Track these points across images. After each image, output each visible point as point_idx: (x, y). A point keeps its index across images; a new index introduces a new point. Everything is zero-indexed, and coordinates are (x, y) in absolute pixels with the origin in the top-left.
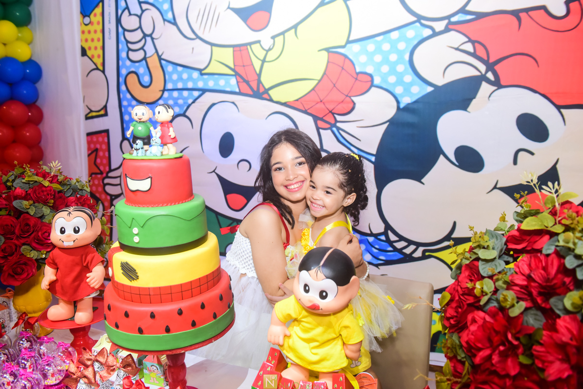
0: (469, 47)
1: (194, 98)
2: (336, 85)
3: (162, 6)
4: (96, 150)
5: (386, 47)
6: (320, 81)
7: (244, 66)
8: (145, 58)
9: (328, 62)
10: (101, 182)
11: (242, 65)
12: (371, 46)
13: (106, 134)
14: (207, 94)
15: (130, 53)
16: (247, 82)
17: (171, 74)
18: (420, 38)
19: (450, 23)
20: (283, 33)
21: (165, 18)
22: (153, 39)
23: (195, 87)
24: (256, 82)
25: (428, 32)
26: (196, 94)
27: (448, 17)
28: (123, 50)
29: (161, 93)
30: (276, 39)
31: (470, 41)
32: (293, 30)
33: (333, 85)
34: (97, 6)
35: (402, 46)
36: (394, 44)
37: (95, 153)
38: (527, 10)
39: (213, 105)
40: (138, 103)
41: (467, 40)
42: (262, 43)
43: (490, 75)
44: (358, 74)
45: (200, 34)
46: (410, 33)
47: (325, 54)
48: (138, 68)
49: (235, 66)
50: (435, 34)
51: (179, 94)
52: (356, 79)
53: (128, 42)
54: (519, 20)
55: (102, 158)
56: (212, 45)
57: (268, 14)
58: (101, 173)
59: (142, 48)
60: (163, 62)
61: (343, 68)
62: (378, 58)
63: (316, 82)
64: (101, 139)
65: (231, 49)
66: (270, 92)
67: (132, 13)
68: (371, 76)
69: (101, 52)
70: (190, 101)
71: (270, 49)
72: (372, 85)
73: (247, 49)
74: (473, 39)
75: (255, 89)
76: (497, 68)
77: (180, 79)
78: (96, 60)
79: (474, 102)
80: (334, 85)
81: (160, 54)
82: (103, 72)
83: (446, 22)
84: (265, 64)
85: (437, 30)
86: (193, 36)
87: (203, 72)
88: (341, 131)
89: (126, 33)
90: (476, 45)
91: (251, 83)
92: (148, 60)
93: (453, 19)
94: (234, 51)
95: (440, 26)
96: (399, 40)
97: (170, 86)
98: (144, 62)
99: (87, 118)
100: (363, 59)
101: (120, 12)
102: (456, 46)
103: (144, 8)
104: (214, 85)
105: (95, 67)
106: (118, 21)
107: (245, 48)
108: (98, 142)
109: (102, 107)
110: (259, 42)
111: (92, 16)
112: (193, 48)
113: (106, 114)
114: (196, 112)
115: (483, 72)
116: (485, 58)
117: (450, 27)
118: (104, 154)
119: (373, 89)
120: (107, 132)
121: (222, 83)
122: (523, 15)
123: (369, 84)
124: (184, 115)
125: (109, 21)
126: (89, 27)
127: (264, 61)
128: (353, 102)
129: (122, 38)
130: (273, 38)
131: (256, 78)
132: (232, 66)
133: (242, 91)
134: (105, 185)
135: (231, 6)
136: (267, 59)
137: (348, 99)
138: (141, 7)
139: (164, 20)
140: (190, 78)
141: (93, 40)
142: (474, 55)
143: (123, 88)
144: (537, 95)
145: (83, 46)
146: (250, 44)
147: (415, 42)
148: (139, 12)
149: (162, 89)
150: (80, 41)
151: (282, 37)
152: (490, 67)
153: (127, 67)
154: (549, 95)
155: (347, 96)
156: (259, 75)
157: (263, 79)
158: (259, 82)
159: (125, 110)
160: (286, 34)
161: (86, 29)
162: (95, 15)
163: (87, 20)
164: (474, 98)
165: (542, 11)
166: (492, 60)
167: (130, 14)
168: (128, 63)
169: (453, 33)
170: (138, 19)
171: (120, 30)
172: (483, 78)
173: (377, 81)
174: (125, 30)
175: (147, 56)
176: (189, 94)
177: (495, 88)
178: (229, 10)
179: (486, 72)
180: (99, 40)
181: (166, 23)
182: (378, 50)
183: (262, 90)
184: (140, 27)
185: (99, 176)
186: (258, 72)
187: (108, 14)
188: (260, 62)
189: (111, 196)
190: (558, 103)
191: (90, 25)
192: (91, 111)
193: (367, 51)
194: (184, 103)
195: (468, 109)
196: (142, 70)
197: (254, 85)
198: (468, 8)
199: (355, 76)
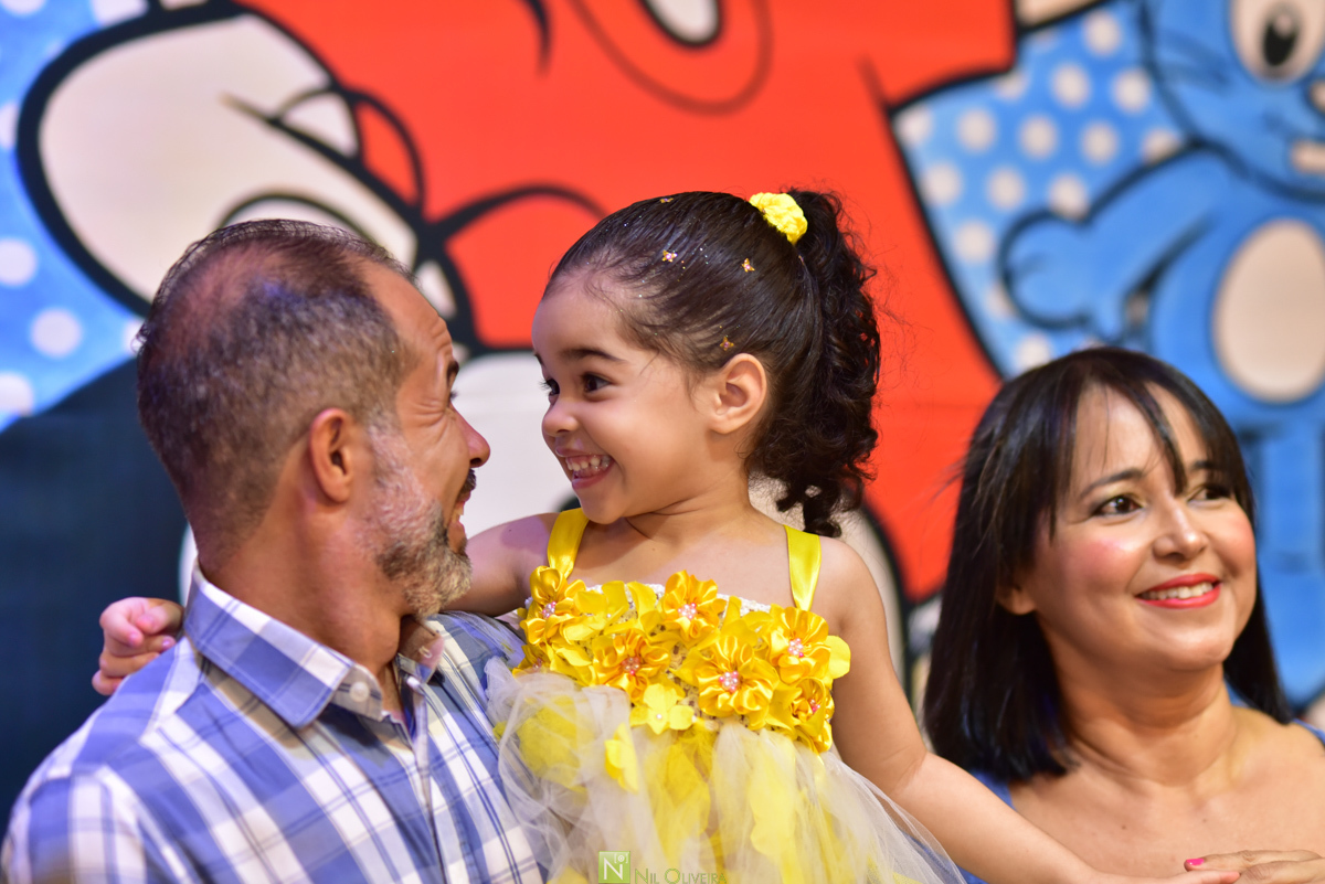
0: (330, 121)
31: (336, 87)
41: (319, 78)
43: (432, 285)
50: (161, 19)
74: (354, 76)
76: (465, 248)
90: (368, 114)
102: (267, 108)
116: (407, 187)
142: (354, 165)
147: (52, 47)
152: (433, 239)
166: (440, 203)
179: (416, 265)
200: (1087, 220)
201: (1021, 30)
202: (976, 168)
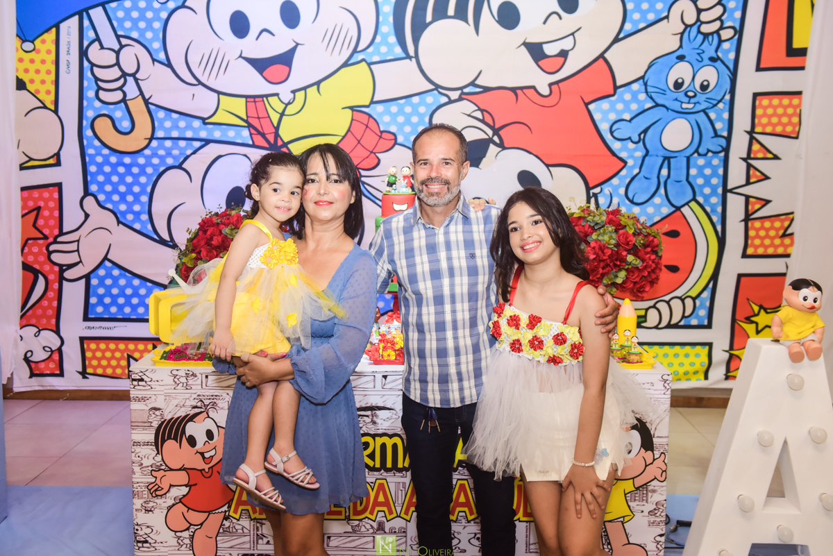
0: (478, 114)
1: (194, 149)
2: (361, 142)
3: (151, 45)
4: (38, 209)
5: (408, 109)
6: (344, 137)
7: (259, 118)
8: (124, 100)
9: (352, 120)
10: (44, 248)
11: (257, 116)
12: (394, 108)
13: (57, 188)
14: (212, 145)
15: (101, 92)
16: (263, 135)
17: (162, 121)
18: (438, 104)
19: (463, 93)
20: (305, 88)
21: (154, 57)
22: (136, 80)
23: (196, 136)
24: (273, 135)
25: (445, 100)
26: (197, 144)
27: (461, 88)
28: (89, 88)
29: (148, 141)
30: (297, 94)
31: (479, 109)
32: (315, 87)
33: (357, 142)
34: (48, 30)
35: (422, 110)
36: (415, 107)
37: (35, 212)
38: (522, 88)
39: (220, 157)
40: (112, 152)
41: (477, 108)
42: (280, 96)
43: (496, 139)
44: (382, 132)
45: (203, 80)
46: (429, 99)
47: (349, 112)
48: (114, 110)
49: (247, 117)
50: (451, 102)
51: (173, 143)
52: (380, 137)
53: (97, 79)
54: (516, 95)
55: (47, 219)
56: (219, 93)
57: (287, 69)
58: (46, 237)
59: (120, 88)
60: (152, 107)
61: (367, 126)
62: (401, 119)
63: (340, 138)
64: (46, 195)
65: (244, 100)
66: (290, 146)
67: (105, 46)
68: (394, 134)
69: (52, 88)
70: (189, 152)
71: (289, 103)
72: (396, 143)
73: (263, 101)
74: (482, 107)
75: (272, 141)
76: (501, 133)
77: (176, 127)
78: (41, 96)
79: (484, 160)
80: (359, 142)
81: (147, 97)
82: (56, 111)
83: (459, 92)
84: (284, 117)
85: (453, 98)
86: (194, 82)
87: (207, 121)
88: (365, 185)
89: (95, 69)
90: (485, 113)
91: (268, 136)
92: (128, 102)
93: (466, 90)
94: (247, 102)
95: (454, 95)
96: (419, 104)
97: (160, 134)
98: (123, 104)
99: (22, 167)
100: (387, 119)
101: (86, 43)
102: (468, 113)
103: (123, 44)
104: (221, 135)
105: (41, 105)
106: (83, 53)
107: (261, 99)
108: (41, 198)
109: (52, 154)
110: (277, 95)
111: (38, 42)
112: (194, 95)
113: (58, 164)
114: (196, 165)
115: (491, 136)
116: (492, 124)
117: (463, 96)
118: (51, 214)
119: (397, 146)
120: (59, 186)
121: (231, 134)
122: (519, 92)
123: (393, 142)
124: (180, 167)
125: (68, 51)
126: (33, 55)
127: (282, 114)
128: (378, 158)
129: (88, 74)
130: (294, 92)
131: (274, 131)
132: (245, 118)
133: (256, 144)
134: (50, 253)
135: (243, 55)
136: (286, 113)
137: (372, 155)
138: (120, 42)
139: (154, 60)
140: (189, 127)
141: (38, 72)
142: (483, 121)
143: (89, 133)
144: (532, 156)
145: (20, 77)
146: (267, 96)
147: (434, 108)
148: (117, 47)
149: (149, 137)
150: (15, 70)
151: (303, 92)
152: (496, 132)
153: (95, 109)
154: (539, 156)
155: (372, 152)
156: (277, 129)
157: (281, 132)
158: (277, 135)
159: (89, 160)
160: (308, 90)
161: (27, 57)
162: (43, 42)
163: (28, 46)
164: (484, 157)
165: (532, 90)
166: (497, 126)
167: (102, 47)
168: (97, 104)
169: (465, 102)
170: (114, 55)
171: (86, 64)
172: (490, 141)
173: (400, 139)
174: (93, 65)
175: (127, 98)
176: (187, 145)
177: (501, 149)
178: (240, 59)
179: (493, 136)
180: (48, 72)
181: (155, 63)
182: (401, 112)
183: (280, 143)
184: (118, 64)
185: (41, 242)
186: (276, 125)
187: (67, 43)
188: (279, 115)
189: (61, 266)
190: (547, 162)
191: (34, 52)
192: (31, 159)
193: (390, 112)
194: (180, 154)
195: (480, 167)
196: (119, 113)
197: (271, 138)
198: (477, 82)
199: (379, 134)
200: (630, 121)
201: (616, 88)
202: (605, 113)
